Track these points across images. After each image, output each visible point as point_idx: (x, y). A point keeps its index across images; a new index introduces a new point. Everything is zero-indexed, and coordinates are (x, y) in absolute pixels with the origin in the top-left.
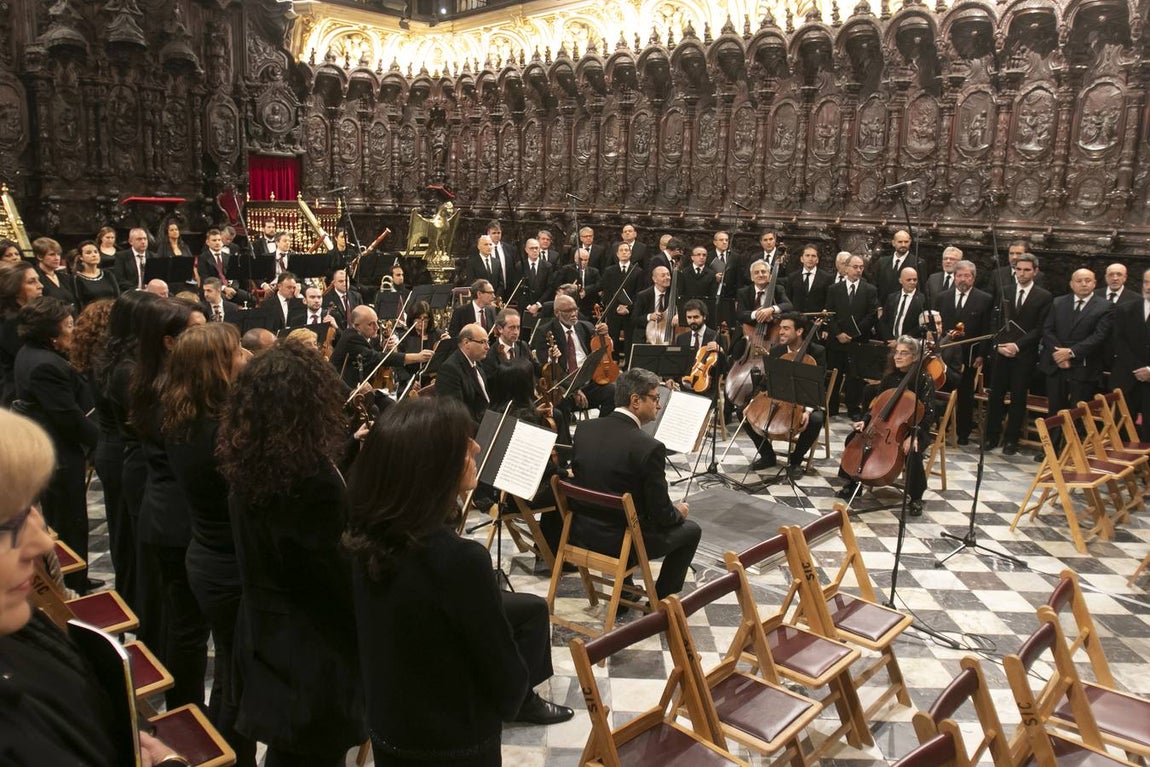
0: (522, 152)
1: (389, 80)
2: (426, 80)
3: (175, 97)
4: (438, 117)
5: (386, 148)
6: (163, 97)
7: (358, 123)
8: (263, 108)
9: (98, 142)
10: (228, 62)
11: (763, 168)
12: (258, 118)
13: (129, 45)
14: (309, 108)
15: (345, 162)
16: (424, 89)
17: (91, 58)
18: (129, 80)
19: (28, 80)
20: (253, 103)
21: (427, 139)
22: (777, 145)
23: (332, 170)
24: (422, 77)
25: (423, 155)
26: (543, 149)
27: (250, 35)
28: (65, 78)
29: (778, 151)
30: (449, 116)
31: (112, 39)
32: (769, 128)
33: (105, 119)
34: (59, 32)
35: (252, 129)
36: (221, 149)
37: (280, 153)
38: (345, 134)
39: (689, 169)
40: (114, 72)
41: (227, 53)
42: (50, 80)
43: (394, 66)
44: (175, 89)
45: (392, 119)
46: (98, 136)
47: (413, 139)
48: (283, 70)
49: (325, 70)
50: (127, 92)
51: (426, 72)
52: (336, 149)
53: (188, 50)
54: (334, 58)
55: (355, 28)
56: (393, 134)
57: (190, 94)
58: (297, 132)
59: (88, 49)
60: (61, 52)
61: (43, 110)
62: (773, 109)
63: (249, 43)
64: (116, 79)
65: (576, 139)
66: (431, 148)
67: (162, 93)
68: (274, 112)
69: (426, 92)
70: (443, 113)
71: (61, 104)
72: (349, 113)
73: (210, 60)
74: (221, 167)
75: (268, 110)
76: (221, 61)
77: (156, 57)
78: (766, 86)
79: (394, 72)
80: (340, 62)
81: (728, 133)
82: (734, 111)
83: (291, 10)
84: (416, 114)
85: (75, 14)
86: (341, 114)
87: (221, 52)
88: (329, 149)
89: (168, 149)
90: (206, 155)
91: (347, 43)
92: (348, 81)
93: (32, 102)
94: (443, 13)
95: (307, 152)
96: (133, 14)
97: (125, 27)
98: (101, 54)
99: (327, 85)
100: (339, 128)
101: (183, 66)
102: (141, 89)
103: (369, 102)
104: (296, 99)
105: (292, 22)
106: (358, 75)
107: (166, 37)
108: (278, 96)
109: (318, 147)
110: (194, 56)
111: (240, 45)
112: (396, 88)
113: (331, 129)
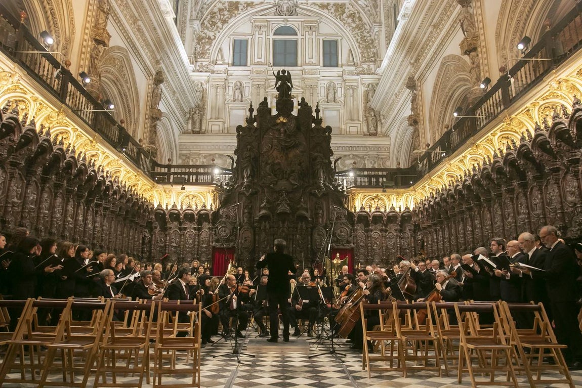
0: (443, 237)
1: (391, 214)
2: (408, 212)
3: (301, 229)
4: (417, 227)
5: (394, 243)
6: (297, 230)
7: (380, 234)
10: (323, 215)
11: (516, 226)
12: (334, 235)
13: (284, 214)
14: (357, 229)
15: (374, 250)
16: (406, 218)
17: (272, 219)
18: (285, 225)
19: (254, 228)
21: (414, 238)
22: (519, 214)
23: (368, 253)
24: (407, 210)
25: (413, 244)
26: (449, 235)
27: (331, 204)
28: (265, 226)
29: (521, 217)
30: (421, 226)
31: (278, 212)
32: (515, 206)
34: (263, 212)
37: (343, 247)
38: (374, 238)
40: (280, 223)
41: (323, 212)
42: (260, 228)
43: (393, 208)
44: (302, 226)
45: (396, 230)
47: (408, 238)
48: (345, 216)
49: (361, 213)
50: (285, 229)
51: (408, 209)
52: (369, 245)
53: (304, 213)
54: (364, 208)
55: (373, 196)
56: (397, 236)
57: (307, 228)
58: (350, 239)
59: (271, 216)
60: (264, 218)
61: (257, 237)
62: (515, 196)
63: (331, 207)
64: (281, 225)
65: (458, 228)
66: (416, 241)
67: (296, 228)
68: (341, 232)
69: (410, 217)
70: (418, 225)
71: (263, 235)
72: (376, 230)
73: (316, 215)
75: (339, 231)
76: (320, 215)
77: (293, 216)
78: (509, 186)
79: (392, 210)
80: (367, 210)
81: (502, 212)
82: (503, 200)
83: (345, 193)
84: (408, 227)
85: (268, 206)
86: (372, 230)
87: (321, 212)
88: (366, 245)
89: (298, 248)
90: (312, 249)
91: (372, 202)
92: (371, 217)
93: (255, 235)
94: (411, 183)
95: (356, 247)
96: (286, 203)
97: (283, 207)
98: (275, 217)
99: (363, 219)
100: (371, 236)
101: (303, 218)
102: (289, 228)
103: (383, 224)
104: (350, 226)
105: (346, 197)
106: (375, 214)
107: (298, 209)
108: (343, 226)
109: (362, 244)
110: (307, 214)
111: (328, 209)
112: (395, 217)
113: (367, 237)
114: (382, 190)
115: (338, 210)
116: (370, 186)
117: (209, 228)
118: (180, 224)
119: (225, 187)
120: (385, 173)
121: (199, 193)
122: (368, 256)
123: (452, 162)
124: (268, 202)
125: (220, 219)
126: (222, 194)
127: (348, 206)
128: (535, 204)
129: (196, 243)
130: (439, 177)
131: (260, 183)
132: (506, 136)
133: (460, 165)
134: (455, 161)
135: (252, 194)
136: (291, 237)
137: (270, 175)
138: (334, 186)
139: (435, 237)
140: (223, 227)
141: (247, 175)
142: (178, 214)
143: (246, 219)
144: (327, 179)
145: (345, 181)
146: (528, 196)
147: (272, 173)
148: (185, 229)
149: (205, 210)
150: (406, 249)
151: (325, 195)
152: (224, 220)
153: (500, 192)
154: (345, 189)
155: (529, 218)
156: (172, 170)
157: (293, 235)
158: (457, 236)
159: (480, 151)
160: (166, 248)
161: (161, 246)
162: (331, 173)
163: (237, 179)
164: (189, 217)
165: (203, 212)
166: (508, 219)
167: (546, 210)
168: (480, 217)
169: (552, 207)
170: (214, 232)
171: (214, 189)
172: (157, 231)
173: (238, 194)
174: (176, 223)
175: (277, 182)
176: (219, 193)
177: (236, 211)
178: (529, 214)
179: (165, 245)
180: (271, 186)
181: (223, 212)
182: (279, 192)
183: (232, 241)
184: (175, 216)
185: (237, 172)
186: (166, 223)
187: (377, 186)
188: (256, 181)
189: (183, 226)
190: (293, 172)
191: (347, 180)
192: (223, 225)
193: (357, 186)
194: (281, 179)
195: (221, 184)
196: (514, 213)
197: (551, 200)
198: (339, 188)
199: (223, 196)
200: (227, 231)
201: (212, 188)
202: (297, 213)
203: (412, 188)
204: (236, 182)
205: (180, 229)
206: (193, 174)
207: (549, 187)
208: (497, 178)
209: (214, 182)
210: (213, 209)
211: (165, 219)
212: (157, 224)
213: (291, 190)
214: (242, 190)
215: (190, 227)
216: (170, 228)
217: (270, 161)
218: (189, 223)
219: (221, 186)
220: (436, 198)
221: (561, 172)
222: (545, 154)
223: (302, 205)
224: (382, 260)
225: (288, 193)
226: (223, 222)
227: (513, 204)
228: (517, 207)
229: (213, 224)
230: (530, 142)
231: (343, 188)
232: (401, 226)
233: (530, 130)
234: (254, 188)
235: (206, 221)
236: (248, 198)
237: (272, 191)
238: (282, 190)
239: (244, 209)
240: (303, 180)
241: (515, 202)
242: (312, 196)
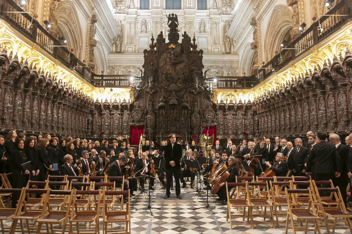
0: (271, 120)
1: (239, 105)
2: (250, 103)
3: (184, 114)
4: (255, 113)
5: (241, 122)
7: (232, 117)
9: (167, 125)
10: (198, 105)
11: (317, 117)
12: (205, 118)
13: (174, 105)
14: (218, 114)
15: (229, 126)
16: (248, 107)
17: (166, 108)
18: (175, 112)
19: (155, 114)
20: (203, 114)
21: (253, 119)
22: (319, 110)
23: (225, 128)
24: (249, 102)
25: (252, 123)
26: (275, 119)
28: (162, 112)
29: (320, 112)
30: (258, 112)
31: (170, 104)
32: (317, 105)
33: (169, 120)
34: (161, 104)
35: (203, 120)
36: (195, 125)
37: (210, 125)
38: (229, 119)
39: (302, 120)
41: (198, 103)
42: (159, 113)
43: (240, 101)
44: (185, 112)
45: (242, 114)
46: (167, 124)
47: (249, 119)
48: (211, 106)
49: (221, 104)
50: (174, 114)
51: (250, 101)
52: (226, 123)
53: (186, 104)
54: (223, 101)
55: (229, 93)
56: (243, 118)
57: (188, 113)
58: (214, 120)
59: (166, 106)
60: (161, 107)
62: (318, 98)
63: (203, 100)
64: (172, 111)
65: (281, 115)
66: (254, 121)
67: (181, 114)
68: (209, 115)
69: (251, 107)
70: (256, 111)
71: (161, 118)
72: (230, 114)
74: (194, 129)
75: (207, 115)
76: (196, 105)
77: (179, 106)
78: (314, 92)
79: (240, 102)
80: (225, 102)
81: (309, 108)
82: (310, 101)
83: (211, 92)
84: (250, 113)
85: (164, 100)
86: (227, 115)
87: (196, 103)
88: (224, 123)
89: (182, 126)
90: (191, 127)
91: (228, 97)
92: (227, 106)
93: (156, 118)
94: (252, 85)
95: (218, 124)
96: (175, 98)
97: (173, 101)
98: (168, 107)
99: (223, 108)
100: (227, 118)
101: (186, 108)
102: (177, 113)
103: (234, 111)
104: (214, 112)
105: (212, 94)
106: (230, 104)
107: (182, 102)
108: (210, 112)
109: (221, 123)
110: (188, 105)
111: (201, 102)
112: (242, 107)
113: (225, 118)
114: (234, 90)
115: (207, 102)
116: (226, 87)
117: (128, 114)
118: (110, 111)
119: (137, 88)
120: (236, 79)
121: (121, 92)
122: (225, 130)
123: (279, 75)
124: (164, 98)
125: (135, 109)
126: (135, 93)
127: (213, 100)
128: (330, 105)
129: (120, 123)
130: (270, 83)
131: (159, 86)
132: (314, 61)
133: (284, 77)
134: (280, 75)
135: (154, 93)
136: (178, 119)
137: (165, 81)
139: (266, 120)
140: (136, 113)
141: (151, 81)
142: (109, 106)
143: (150, 108)
144: (200, 83)
145: (211, 84)
146: (326, 99)
147: (166, 79)
148: (113, 114)
149: (125, 103)
150: (248, 126)
151: (199, 93)
152: (137, 108)
153: (308, 96)
154: (211, 89)
155: (326, 113)
156: (104, 78)
157: (179, 118)
158: (280, 120)
159: (297, 70)
160: (102, 126)
161: (99, 125)
162: (202, 79)
163: (145, 83)
164: (116, 107)
165: (124, 104)
166: (312, 112)
167: (337, 109)
168: (295, 110)
169: (341, 108)
170: (131, 116)
171: (130, 90)
172: (96, 115)
173: (145, 92)
174: (108, 111)
175: (169, 85)
176: (134, 92)
177: (144, 103)
178: (326, 110)
179: (102, 124)
180: (166, 87)
181: (137, 104)
182: (171, 92)
183: (142, 121)
184: (107, 107)
185: (144, 79)
186: (101, 111)
187: (231, 87)
188: (156, 84)
189: (112, 113)
190: (179, 79)
191: (212, 84)
192: (137, 112)
193: (219, 88)
194: (172, 83)
195: (135, 86)
196: (316, 109)
197: (340, 103)
198: (207, 89)
199: (136, 94)
200: (139, 115)
201: (129, 89)
202: (182, 104)
203: (252, 89)
204: (144, 85)
205: (110, 115)
206: (117, 80)
207: (340, 95)
208: (307, 88)
209: (131, 86)
210: (130, 102)
211: (101, 108)
212: (96, 112)
213: (178, 90)
214: (148, 90)
215: (117, 113)
216: (104, 114)
217: (164, 72)
218: (115, 111)
219: (135, 88)
220: (268, 96)
221: (348, 87)
222: (339, 75)
223: (185, 100)
224: (233, 132)
225: (176, 92)
226: (137, 110)
227: (316, 104)
228: (319, 105)
229: (131, 111)
230: (330, 67)
231: (210, 89)
232: (245, 112)
233: (330, 59)
234: (155, 89)
235: (126, 110)
236: (151, 95)
237: (166, 91)
238: (173, 90)
239: (149, 102)
240: (185, 83)
241: (317, 102)
242: (191, 94)
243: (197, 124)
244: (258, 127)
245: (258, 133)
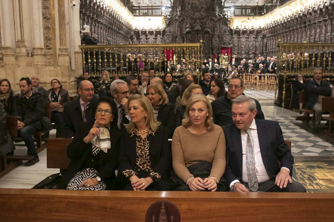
1: (251, 30)
2: (260, 29)
3: (207, 38)
4: (264, 36)
5: (252, 44)
7: (246, 39)
8: (224, 38)
10: (217, 30)
12: (223, 40)
13: (198, 30)
14: (234, 37)
15: (242, 47)
16: (259, 32)
17: (192, 33)
18: (199, 36)
19: (183, 38)
20: (222, 37)
21: (263, 41)
23: (239, 49)
24: (260, 28)
25: (261, 45)
27: (222, 25)
28: (189, 37)
30: (266, 36)
31: (195, 30)
34: (188, 30)
35: (221, 42)
36: (215, 47)
37: (227, 46)
38: (242, 42)
41: (217, 28)
44: (207, 36)
45: (254, 38)
47: (259, 41)
48: (228, 30)
49: (236, 29)
50: (198, 38)
51: (260, 27)
52: (240, 45)
53: (208, 30)
54: (238, 27)
55: (243, 20)
56: (254, 40)
57: (209, 37)
58: (231, 42)
59: (192, 32)
60: (188, 33)
63: (221, 26)
64: (197, 36)
66: (263, 43)
67: (204, 37)
68: (226, 39)
69: (261, 31)
70: (265, 35)
71: (188, 41)
72: (243, 37)
73: (214, 30)
74: (214, 50)
75: (225, 39)
76: (216, 30)
77: (203, 31)
79: (252, 28)
80: (240, 28)
81: (297, 36)
82: (298, 31)
83: (229, 19)
84: (260, 36)
85: (190, 26)
86: (241, 38)
87: (216, 29)
88: (238, 45)
89: (205, 47)
90: (212, 48)
91: (243, 23)
92: (242, 31)
94: (263, 14)
95: (233, 46)
96: (199, 25)
97: (198, 27)
98: (194, 32)
99: (238, 32)
100: (241, 41)
101: (208, 32)
103: (247, 35)
104: (231, 36)
105: (229, 21)
106: (244, 29)
107: (205, 28)
108: (227, 36)
109: (236, 45)
110: (209, 30)
111: (220, 27)
112: (254, 31)
113: (239, 41)
114: (248, 17)
115: (225, 27)
116: (242, 15)
117: (161, 38)
118: (147, 36)
119: (168, 17)
120: (250, 8)
122: (239, 50)
123: (281, 9)
124: (190, 24)
125: (166, 34)
126: (167, 21)
127: (230, 25)
130: (275, 14)
131: (186, 14)
135: (182, 20)
137: (191, 10)
138: (223, 15)
139: (272, 42)
140: (168, 37)
141: (179, 10)
142: (146, 32)
143: (179, 33)
144: (220, 11)
146: (306, 31)
147: (192, 9)
148: (149, 38)
150: (258, 47)
151: (219, 20)
152: (168, 33)
154: (229, 17)
156: (141, 8)
162: (222, 7)
163: (174, 12)
164: (151, 33)
165: (158, 30)
168: (290, 36)
170: (163, 40)
171: (163, 18)
172: (135, 40)
173: (174, 20)
174: (144, 36)
175: (194, 13)
176: (165, 20)
177: (174, 29)
180: (192, 16)
181: (168, 29)
182: (196, 19)
184: (144, 33)
185: (174, 8)
186: (139, 36)
187: (246, 15)
188: (183, 13)
189: (148, 37)
190: (202, 8)
191: (229, 13)
192: (168, 36)
193: (235, 16)
194: (196, 12)
198: (226, 17)
199: (168, 22)
200: (170, 39)
203: (263, 16)
204: (173, 14)
205: (146, 39)
206: (150, 9)
209: (163, 15)
210: (163, 28)
211: (139, 34)
212: (135, 37)
213: (201, 18)
214: (177, 18)
215: (151, 38)
216: (142, 38)
217: (190, 3)
218: (151, 36)
219: (166, 16)
223: (207, 26)
225: (200, 19)
226: (168, 35)
229: (163, 36)
231: (228, 16)
232: (256, 35)
233: (307, 6)
234: (183, 17)
235: (159, 35)
236: (180, 22)
237: (192, 18)
238: (197, 18)
239: (178, 28)
240: (207, 12)
241: (302, 33)
242: (212, 21)
243: (217, 46)
244: (266, 48)
245: (266, 53)
